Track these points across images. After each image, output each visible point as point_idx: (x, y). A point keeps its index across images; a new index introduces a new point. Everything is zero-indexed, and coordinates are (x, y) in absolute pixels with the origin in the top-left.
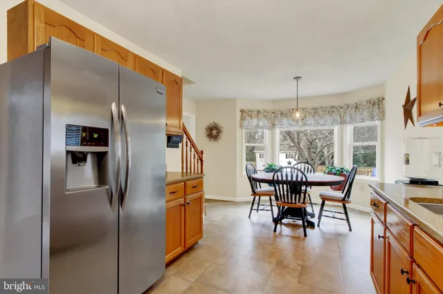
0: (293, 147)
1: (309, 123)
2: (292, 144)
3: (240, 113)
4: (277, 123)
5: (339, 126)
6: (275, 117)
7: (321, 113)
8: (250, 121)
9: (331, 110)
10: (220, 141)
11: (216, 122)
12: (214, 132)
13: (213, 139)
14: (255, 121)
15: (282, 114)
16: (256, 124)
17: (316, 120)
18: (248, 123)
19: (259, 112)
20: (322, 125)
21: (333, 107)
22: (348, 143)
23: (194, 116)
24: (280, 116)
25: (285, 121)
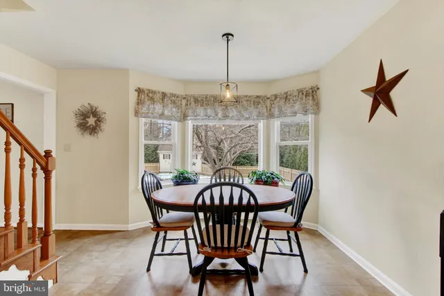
0: (200, 147)
1: (231, 115)
2: (199, 144)
3: (136, 94)
4: (190, 112)
5: (265, 121)
6: (187, 105)
7: (245, 103)
8: (152, 106)
9: (257, 101)
10: (100, 134)
11: (94, 104)
12: (91, 121)
13: (88, 131)
14: (158, 108)
15: (196, 101)
16: (160, 111)
17: (240, 112)
18: (148, 109)
19: (164, 95)
20: (247, 119)
21: (258, 97)
22: (276, 142)
23: (53, 92)
24: (193, 103)
25: (201, 111)
